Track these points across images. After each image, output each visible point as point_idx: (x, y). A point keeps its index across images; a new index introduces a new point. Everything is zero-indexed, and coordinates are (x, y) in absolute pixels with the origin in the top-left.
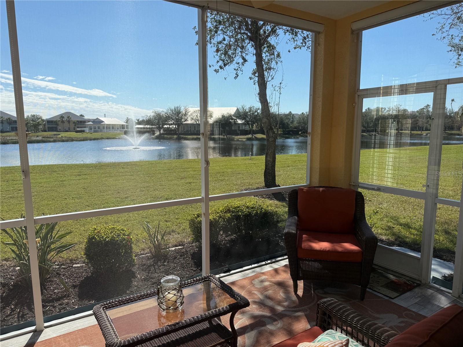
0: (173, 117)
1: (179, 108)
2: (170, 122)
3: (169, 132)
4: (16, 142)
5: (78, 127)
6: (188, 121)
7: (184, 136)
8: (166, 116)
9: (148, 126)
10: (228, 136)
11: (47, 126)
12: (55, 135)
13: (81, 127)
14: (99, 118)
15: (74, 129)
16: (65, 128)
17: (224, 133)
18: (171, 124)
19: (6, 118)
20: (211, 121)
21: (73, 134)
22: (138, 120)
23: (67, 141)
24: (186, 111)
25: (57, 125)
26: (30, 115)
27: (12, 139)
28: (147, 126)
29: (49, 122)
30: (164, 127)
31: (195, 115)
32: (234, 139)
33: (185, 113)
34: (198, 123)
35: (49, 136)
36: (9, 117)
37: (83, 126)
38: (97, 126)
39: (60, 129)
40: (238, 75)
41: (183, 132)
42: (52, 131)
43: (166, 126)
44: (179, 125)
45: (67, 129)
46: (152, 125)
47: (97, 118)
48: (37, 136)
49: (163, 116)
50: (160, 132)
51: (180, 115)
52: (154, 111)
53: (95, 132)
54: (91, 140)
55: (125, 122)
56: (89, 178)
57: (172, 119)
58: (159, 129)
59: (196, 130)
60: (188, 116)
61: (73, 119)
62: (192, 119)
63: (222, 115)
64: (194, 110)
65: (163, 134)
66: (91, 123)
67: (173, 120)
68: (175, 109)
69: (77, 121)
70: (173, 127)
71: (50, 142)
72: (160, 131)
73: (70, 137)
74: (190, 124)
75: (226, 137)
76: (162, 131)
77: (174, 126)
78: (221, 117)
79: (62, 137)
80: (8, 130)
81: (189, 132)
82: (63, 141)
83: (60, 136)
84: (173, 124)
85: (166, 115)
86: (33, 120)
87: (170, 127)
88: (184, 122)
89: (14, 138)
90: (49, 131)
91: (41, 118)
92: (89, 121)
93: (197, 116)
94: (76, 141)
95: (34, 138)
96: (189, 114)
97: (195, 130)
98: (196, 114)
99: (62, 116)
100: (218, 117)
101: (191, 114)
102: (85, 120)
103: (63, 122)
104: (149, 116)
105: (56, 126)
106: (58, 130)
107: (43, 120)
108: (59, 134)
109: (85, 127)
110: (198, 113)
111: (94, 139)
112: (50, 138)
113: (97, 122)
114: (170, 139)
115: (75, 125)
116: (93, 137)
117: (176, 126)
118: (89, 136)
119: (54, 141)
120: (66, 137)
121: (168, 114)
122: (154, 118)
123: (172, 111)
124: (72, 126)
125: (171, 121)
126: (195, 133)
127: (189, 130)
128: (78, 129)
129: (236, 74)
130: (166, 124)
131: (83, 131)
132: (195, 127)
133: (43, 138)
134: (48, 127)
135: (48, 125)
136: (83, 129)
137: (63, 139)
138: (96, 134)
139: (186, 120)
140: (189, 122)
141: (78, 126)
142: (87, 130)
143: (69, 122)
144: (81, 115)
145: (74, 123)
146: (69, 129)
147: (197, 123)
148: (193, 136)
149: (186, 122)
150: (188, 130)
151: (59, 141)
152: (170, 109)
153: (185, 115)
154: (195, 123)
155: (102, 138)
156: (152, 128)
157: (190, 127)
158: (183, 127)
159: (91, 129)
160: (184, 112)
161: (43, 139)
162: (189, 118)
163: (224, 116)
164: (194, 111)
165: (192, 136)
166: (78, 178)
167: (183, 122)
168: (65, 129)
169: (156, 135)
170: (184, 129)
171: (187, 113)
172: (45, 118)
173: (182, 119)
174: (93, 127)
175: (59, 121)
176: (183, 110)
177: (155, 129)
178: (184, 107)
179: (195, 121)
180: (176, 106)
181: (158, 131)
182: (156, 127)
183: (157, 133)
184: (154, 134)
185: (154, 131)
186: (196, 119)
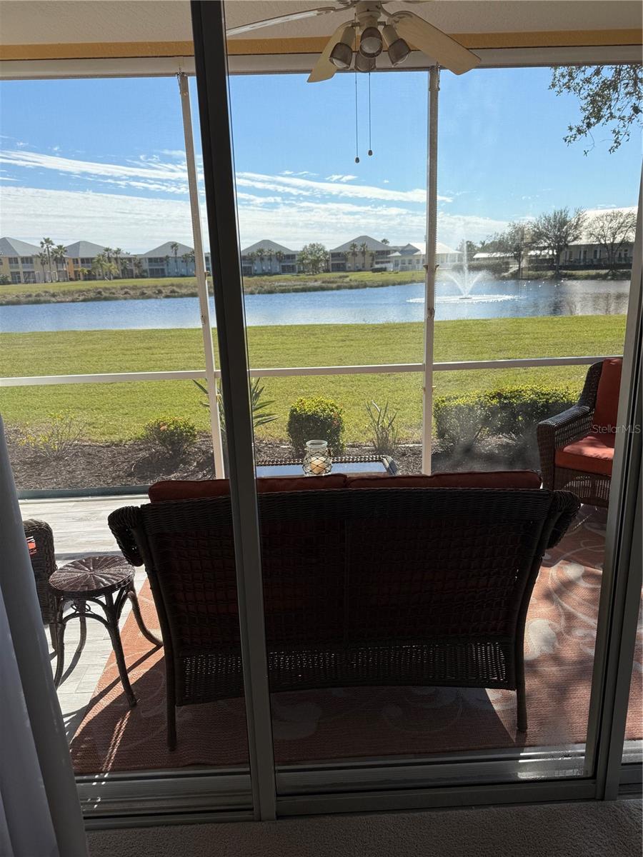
0: (550, 232)
1: (563, 214)
2: (541, 243)
3: (538, 264)
4: (285, 289)
5: (377, 263)
6: (581, 238)
7: (569, 272)
8: (534, 231)
9: (498, 255)
11: (330, 263)
12: (341, 277)
13: (382, 263)
14: (411, 244)
15: (371, 266)
16: (358, 265)
18: (545, 248)
19: (275, 251)
21: (367, 276)
22: (483, 244)
23: (357, 287)
24: (579, 219)
25: (346, 259)
26: (308, 245)
27: (280, 286)
28: (495, 254)
29: (335, 255)
30: (529, 254)
31: (597, 225)
33: (577, 223)
34: (603, 243)
35: (332, 280)
36: (278, 250)
37: (385, 260)
38: (407, 259)
39: (349, 267)
40: (620, 144)
41: (567, 264)
42: (339, 270)
43: (532, 253)
44: (560, 249)
45: (361, 267)
46: (505, 251)
47: (409, 245)
48: (316, 281)
49: (529, 232)
50: (520, 264)
51: (565, 227)
52: (512, 224)
53: (402, 270)
54: (394, 285)
55: (459, 248)
56: (354, 345)
58: (518, 258)
59: (598, 257)
60: (582, 228)
61: (372, 249)
62: (591, 234)
64: (598, 215)
65: (525, 269)
66: (397, 254)
67: (548, 238)
68: (555, 215)
69: (377, 252)
70: (548, 253)
71: (332, 289)
73: (362, 281)
74: (584, 245)
76: (524, 263)
77: (551, 252)
79: (351, 280)
80: (278, 270)
81: (582, 264)
82: (351, 288)
83: (348, 279)
84: (549, 247)
85: (536, 229)
86: (311, 254)
87: (541, 254)
88: (573, 241)
89: (285, 284)
90: (333, 271)
91: (323, 249)
92: (395, 251)
93: (602, 227)
94: (371, 287)
95: (311, 284)
96: (585, 224)
97: (595, 258)
98: (601, 224)
99: (353, 245)
101: (590, 225)
102: (388, 249)
103: (354, 254)
104: (500, 233)
105: (344, 262)
106: (347, 269)
107: (326, 253)
108: (347, 277)
109: (389, 262)
110: (605, 222)
111: (400, 284)
112: (333, 282)
113: (407, 251)
114: (539, 278)
115: (373, 260)
116: (399, 280)
117: (553, 252)
118: (392, 278)
119: (339, 288)
120: (356, 281)
121: (538, 229)
122: (511, 238)
123: (548, 220)
124: (368, 260)
125: (545, 242)
126: (595, 265)
127: (582, 257)
128: (377, 266)
129: (616, 142)
130: (533, 249)
131: (385, 270)
132: (596, 252)
133: (323, 282)
134: (332, 264)
135: (332, 260)
136: (383, 266)
137: (352, 284)
138: (403, 273)
139: (576, 238)
140: (584, 241)
141: (378, 260)
142: (390, 266)
143: (364, 253)
144: (385, 241)
145: (372, 255)
146: (363, 267)
147: (601, 244)
148: (590, 271)
149: (576, 243)
150: (580, 259)
151: (345, 288)
152: (545, 217)
153: (577, 226)
154: (597, 243)
155: (413, 282)
156: (504, 258)
157: (585, 252)
158: (568, 253)
159: (396, 265)
160: (574, 221)
161: (323, 285)
162: (583, 233)
164: (598, 218)
165: (587, 271)
166: (340, 344)
167: (569, 242)
168: (357, 267)
169: (511, 271)
170: (570, 258)
171: (580, 223)
172: (328, 249)
173: (568, 235)
174: (400, 261)
175: (349, 253)
176: (572, 218)
177: (510, 260)
178: (575, 209)
179: (597, 238)
180: (558, 209)
181: (517, 262)
182: (513, 255)
183: (514, 268)
184: (507, 270)
185: (507, 263)
186: (599, 235)
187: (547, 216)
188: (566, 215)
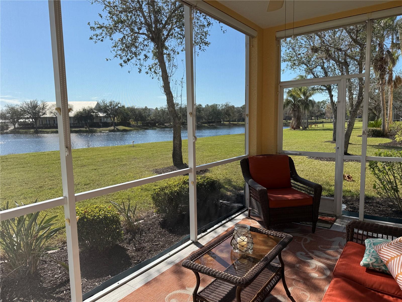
0: (30, 110)
1: (35, 102)
2: (26, 116)
3: (25, 126)
6: (46, 114)
7: (43, 130)
8: (21, 110)
10: (90, 128)
17: (86, 125)
18: (28, 118)
20: (72, 114)
24: (44, 105)
30: (19, 121)
31: (53, 108)
32: (97, 131)
33: (43, 107)
41: (41, 126)
43: (21, 120)
44: (36, 119)
46: (5, 119)
49: (18, 110)
51: (37, 108)
52: (7, 105)
57: (28, 113)
58: (14, 123)
60: (46, 110)
62: (51, 112)
63: (83, 109)
65: (18, 128)
67: (30, 114)
68: (31, 103)
70: (29, 121)
72: (14, 125)
74: (49, 117)
75: (88, 129)
76: (17, 125)
77: (31, 120)
78: (82, 110)
81: (49, 126)
84: (30, 118)
85: (21, 108)
87: (26, 121)
88: (43, 115)
96: (48, 108)
100: (78, 110)
101: (50, 108)
114: (26, 133)
117: (32, 120)
121: (23, 108)
122: (7, 113)
123: (28, 105)
125: (28, 115)
126: (55, 127)
127: (48, 123)
130: (22, 118)
139: (44, 114)
140: (48, 115)
148: (53, 129)
149: (44, 116)
150: (47, 124)
152: (26, 103)
153: (43, 108)
154: (55, 116)
156: (4, 122)
157: (49, 121)
158: (41, 121)
160: (41, 106)
162: (47, 112)
163: (85, 109)
164: (53, 105)
167: (41, 116)
169: (10, 129)
170: (42, 123)
171: (44, 107)
173: (39, 112)
176: (40, 104)
177: (8, 124)
178: (41, 101)
179: (54, 114)
180: (32, 100)
181: (13, 125)
182: (10, 121)
183: (12, 128)
184: (7, 129)
185: (7, 125)
186: (55, 113)
187: (26, 102)
188: (37, 103)
